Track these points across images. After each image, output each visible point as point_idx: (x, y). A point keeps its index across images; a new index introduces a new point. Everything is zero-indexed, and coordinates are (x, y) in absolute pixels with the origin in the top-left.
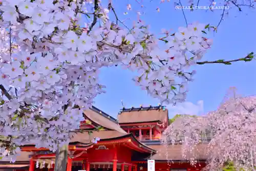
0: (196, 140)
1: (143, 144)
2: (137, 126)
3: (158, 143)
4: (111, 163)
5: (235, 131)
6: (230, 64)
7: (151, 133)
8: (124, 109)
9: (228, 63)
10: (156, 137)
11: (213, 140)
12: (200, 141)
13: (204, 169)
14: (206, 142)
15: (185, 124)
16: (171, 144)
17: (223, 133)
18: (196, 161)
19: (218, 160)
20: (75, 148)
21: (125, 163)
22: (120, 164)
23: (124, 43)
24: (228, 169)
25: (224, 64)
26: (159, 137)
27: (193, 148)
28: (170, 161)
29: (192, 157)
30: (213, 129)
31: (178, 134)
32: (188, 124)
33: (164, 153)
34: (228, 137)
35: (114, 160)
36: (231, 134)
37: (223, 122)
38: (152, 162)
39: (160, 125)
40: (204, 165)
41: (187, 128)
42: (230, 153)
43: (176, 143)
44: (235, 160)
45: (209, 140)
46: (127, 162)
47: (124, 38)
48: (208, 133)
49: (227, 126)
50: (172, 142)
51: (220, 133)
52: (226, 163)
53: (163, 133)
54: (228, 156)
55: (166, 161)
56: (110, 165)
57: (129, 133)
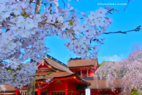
0: (114, 76)
1: (83, 79)
2: (79, 69)
3: (92, 79)
4: (64, 91)
5: (138, 71)
6: (126, 33)
7: (88, 72)
8: (71, 59)
9: (125, 33)
10: (91, 75)
11: (125, 76)
12: (117, 77)
13: (119, 94)
14: (121, 77)
15: (108, 67)
16: (100, 79)
17: (131, 72)
18: (115, 89)
19: (128, 89)
20: (42, 83)
21: (72, 91)
22: (69, 92)
23: (57, 22)
24: (134, 93)
25: (122, 33)
26: (92, 75)
27: (113, 82)
28: (99, 89)
29: (113, 87)
30: (125, 70)
31: (104, 73)
32: (110, 67)
33: (96, 84)
34: (134, 74)
35: (66, 90)
36: (135, 73)
37: (131, 65)
38: (88, 90)
39: (93, 68)
40: (119, 92)
41: (109, 69)
42: (135, 84)
43: (103, 78)
44: (138, 88)
45: (122, 76)
46: (73, 91)
47: (56, 19)
48: (122, 72)
49: (133, 67)
50: (100, 78)
51: (129, 72)
52: (132, 90)
53: (95, 72)
54: (134, 86)
55: (97, 89)
56: (64, 93)
57: (74, 73)
